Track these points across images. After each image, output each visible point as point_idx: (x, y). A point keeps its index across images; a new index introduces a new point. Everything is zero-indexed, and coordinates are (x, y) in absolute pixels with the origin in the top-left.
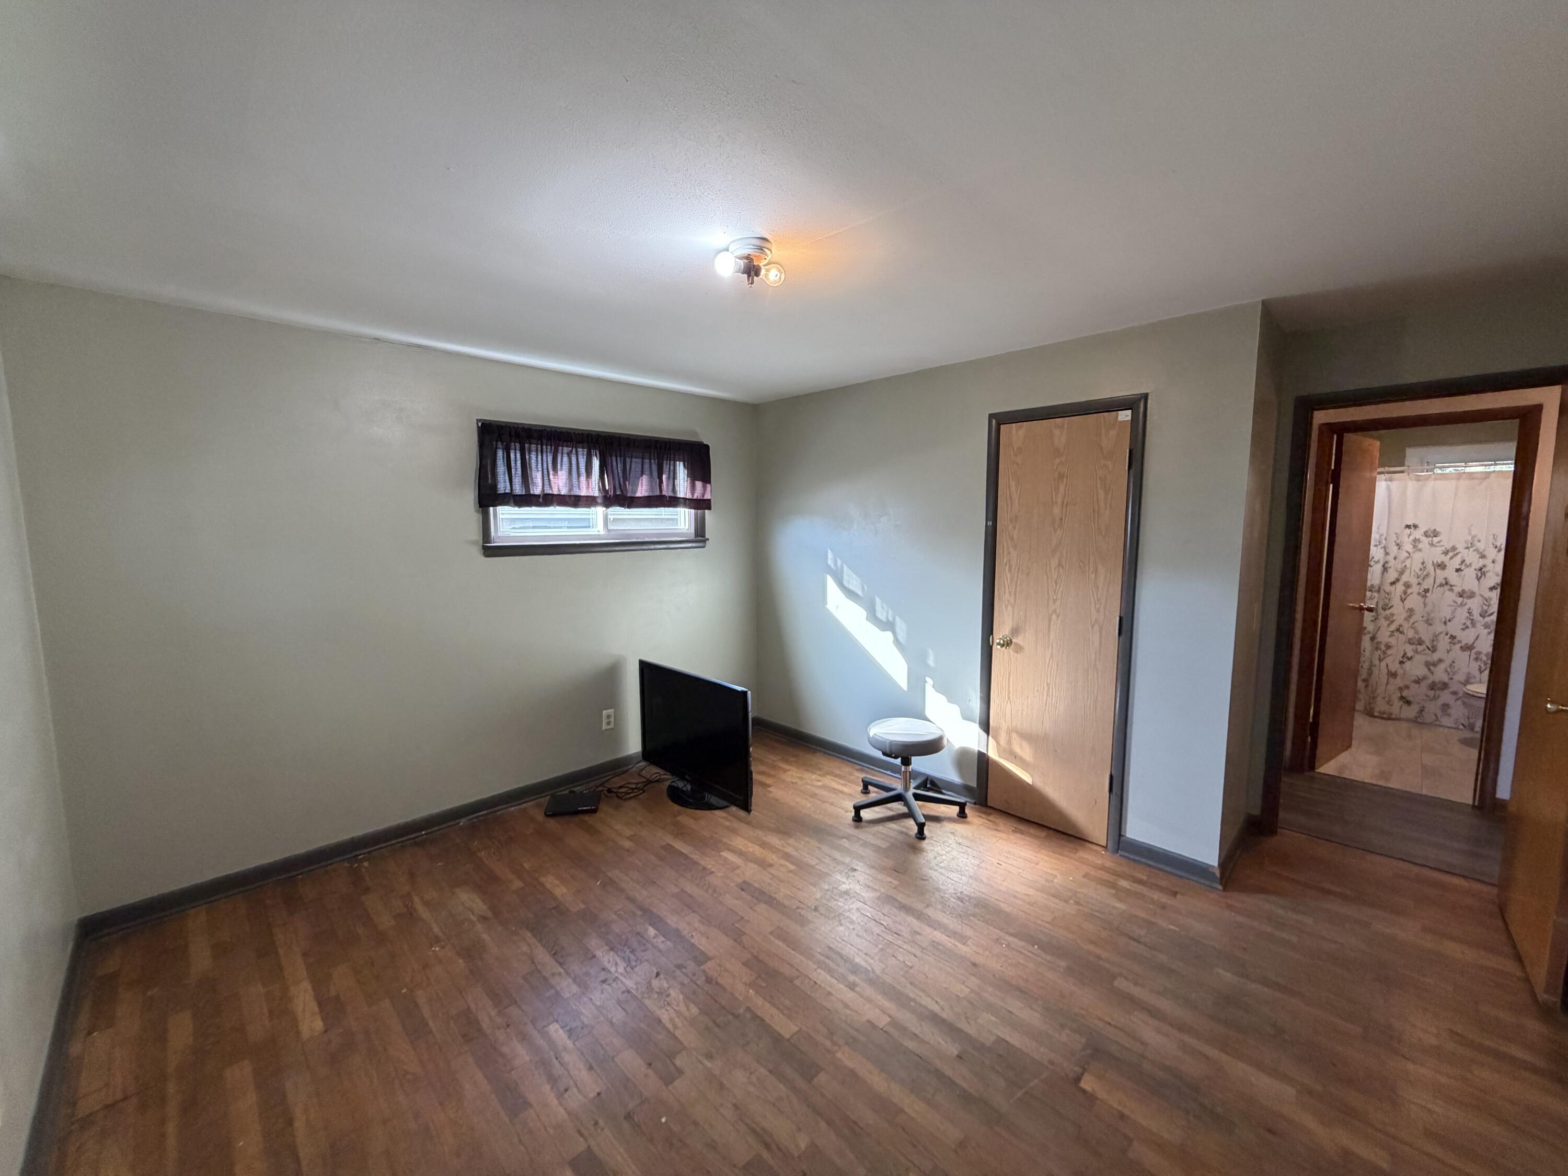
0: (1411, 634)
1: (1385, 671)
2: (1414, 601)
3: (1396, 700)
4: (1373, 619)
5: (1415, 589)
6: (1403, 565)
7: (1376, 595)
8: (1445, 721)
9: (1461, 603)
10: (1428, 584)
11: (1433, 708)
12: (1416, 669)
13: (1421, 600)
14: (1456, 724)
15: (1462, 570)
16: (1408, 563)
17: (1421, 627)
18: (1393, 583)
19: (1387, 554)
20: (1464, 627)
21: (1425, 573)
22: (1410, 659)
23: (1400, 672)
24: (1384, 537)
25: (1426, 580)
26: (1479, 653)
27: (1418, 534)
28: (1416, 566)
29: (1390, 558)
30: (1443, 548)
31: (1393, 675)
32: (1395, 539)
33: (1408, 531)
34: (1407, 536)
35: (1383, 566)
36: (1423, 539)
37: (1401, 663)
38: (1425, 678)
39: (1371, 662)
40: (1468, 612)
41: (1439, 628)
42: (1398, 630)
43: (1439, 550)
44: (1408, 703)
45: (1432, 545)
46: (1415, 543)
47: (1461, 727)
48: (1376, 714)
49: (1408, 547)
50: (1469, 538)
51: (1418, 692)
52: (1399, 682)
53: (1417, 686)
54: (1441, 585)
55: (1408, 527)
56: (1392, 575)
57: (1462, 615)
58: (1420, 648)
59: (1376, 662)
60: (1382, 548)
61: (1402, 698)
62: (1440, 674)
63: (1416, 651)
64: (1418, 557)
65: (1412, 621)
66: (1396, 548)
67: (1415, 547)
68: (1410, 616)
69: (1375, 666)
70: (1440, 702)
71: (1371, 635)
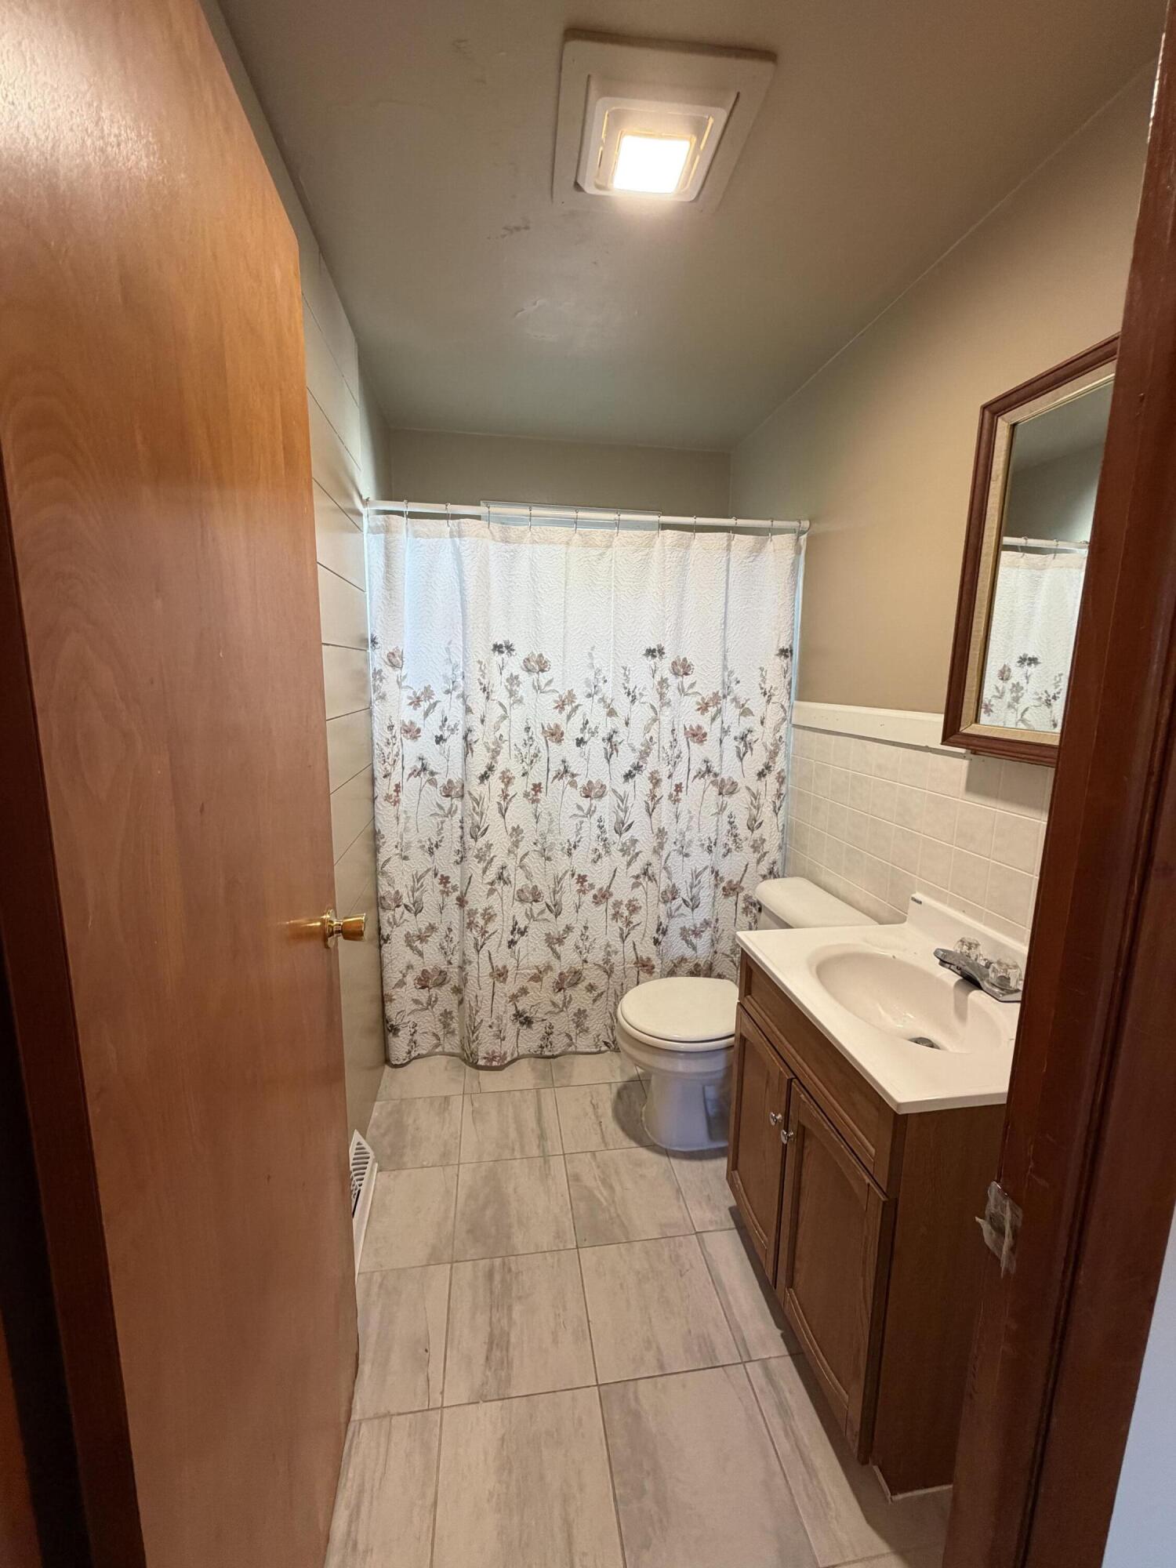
0: (519, 881)
1: (486, 969)
2: (520, 812)
3: (510, 1024)
4: (458, 858)
5: (519, 786)
6: (498, 735)
7: (457, 802)
8: (583, 1043)
9: (589, 810)
10: (537, 775)
11: (563, 1023)
12: (533, 952)
13: (531, 807)
14: (596, 1046)
15: (586, 743)
16: (503, 730)
17: (534, 862)
18: (484, 777)
19: (468, 710)
20: (595, 856)
21: (532, 751)
22: (522, 933)
23: (511, 964)
24: (459, 672)
25: (536, 766)
26: (617, 904)
27: (514, 664)
28: (518, 737)
29: (474, 720)
30: (556, 696)
31: (501, 975)
32: (478, 674)
33: (497, 658)
34: (496, 671)
35: (465, 738)
36: (524, 676)
37: (512, 943)
38: (549, 968)
39: (464, 954)
40: (599, 826)
41: (562, 864)
42: (500, 877)
43: (550, 700)
44: (528, 1022)
45: (538, 688)
46: (511, 684)
47: (604, 1048)
48: (481, 1062)
49: (500, 694)
50: (591, 675)
51: (540, 998)
52: (511, 986)
53: (537, 985)
54: (559, 776)
55: (497, 648)
56: (480, 760)
57: (590, 830)
58: (537, 907)
59: (471, 953)
60: (458, 697)
61: (518, 1015)
62: (569, 957)
63: (530, 916)
64: (517, 714)
65: (520, 852)
66: (482, 696)
67: (512, 693)
68: (516, 844)
69: (470, 962)
70: (573, 1008)
71: (457, 894)
